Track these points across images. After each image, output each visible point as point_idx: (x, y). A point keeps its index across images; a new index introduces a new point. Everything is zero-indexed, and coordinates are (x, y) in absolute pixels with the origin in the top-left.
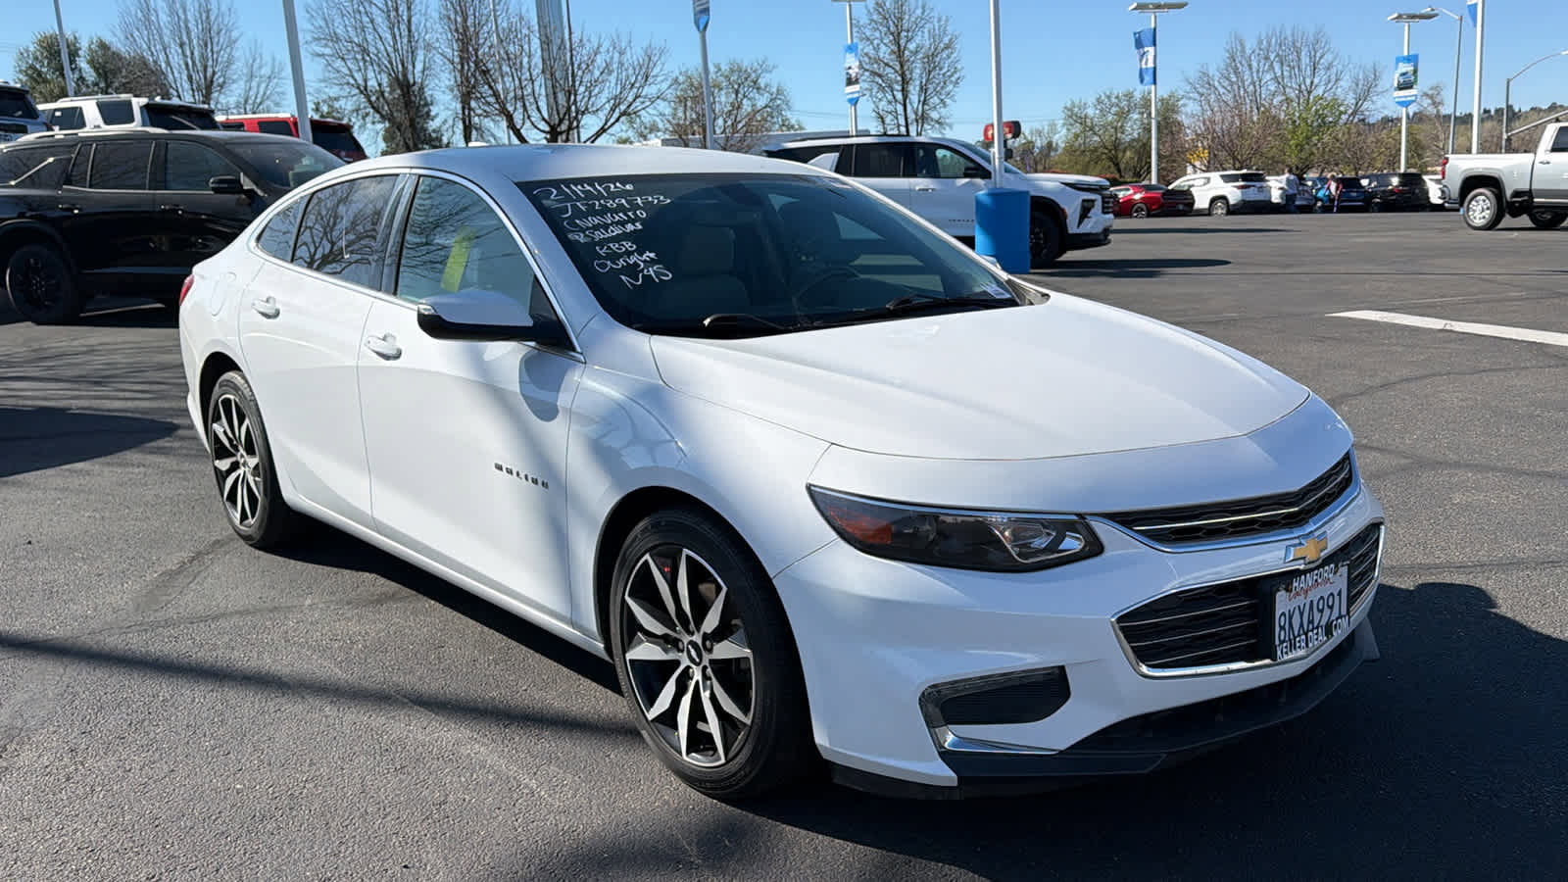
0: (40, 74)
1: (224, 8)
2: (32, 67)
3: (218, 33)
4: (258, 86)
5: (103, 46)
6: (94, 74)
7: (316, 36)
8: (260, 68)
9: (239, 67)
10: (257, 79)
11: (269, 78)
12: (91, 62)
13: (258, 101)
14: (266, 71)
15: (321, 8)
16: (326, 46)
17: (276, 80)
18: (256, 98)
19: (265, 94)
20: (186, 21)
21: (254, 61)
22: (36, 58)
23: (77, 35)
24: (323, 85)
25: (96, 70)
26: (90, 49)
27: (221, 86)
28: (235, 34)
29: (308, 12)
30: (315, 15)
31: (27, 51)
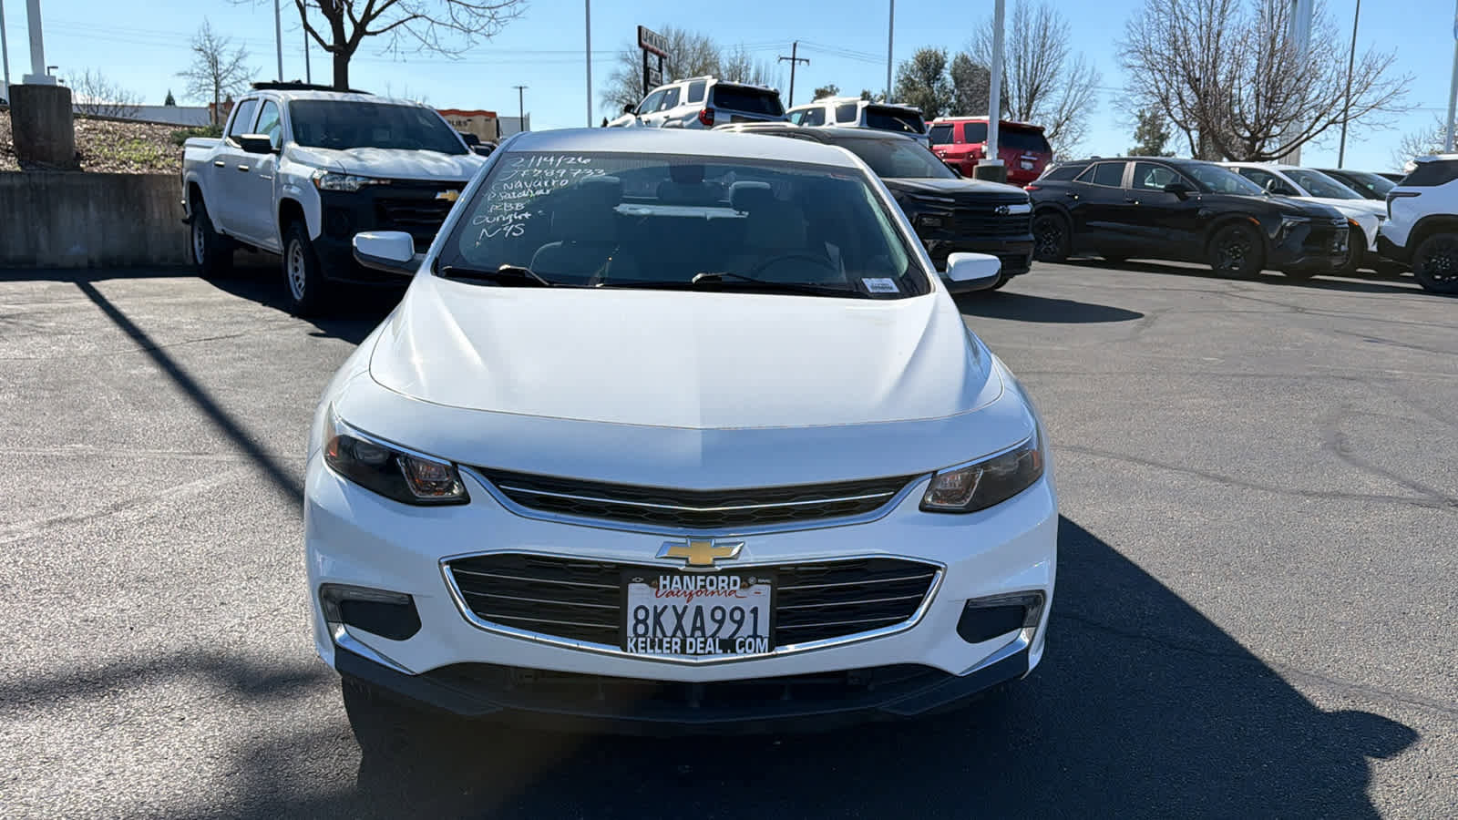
0: (913, 83)
1: (1059, 25)
2: (908, 78)
3: (1051, 48)
4: (1076, 95)
5: (965, 60)
6: (953, 84)
7: (1130, 49)
8: (1081, 78)
9: (1063, 78)
10: (1076, 88)
11: (1087, 86)
12: (954, 74)
13: (1073, 107)
14: (1085, 81)
15: (1141, 24)
16: (1137, 58)
17: (1092, 89)
18: (1072, 105)
19: (1080, 101)
20: (1026, 38)
21: (1076, 71)
22: (912, 71)
23: (946, 51)
24: (1129, 93)
25: (956, 79)
26: (955, 62)
27: (1044, 94)
28: (1065, 48)
29: (1128, 27)
30: (1134, 29)
31: (906, 64)
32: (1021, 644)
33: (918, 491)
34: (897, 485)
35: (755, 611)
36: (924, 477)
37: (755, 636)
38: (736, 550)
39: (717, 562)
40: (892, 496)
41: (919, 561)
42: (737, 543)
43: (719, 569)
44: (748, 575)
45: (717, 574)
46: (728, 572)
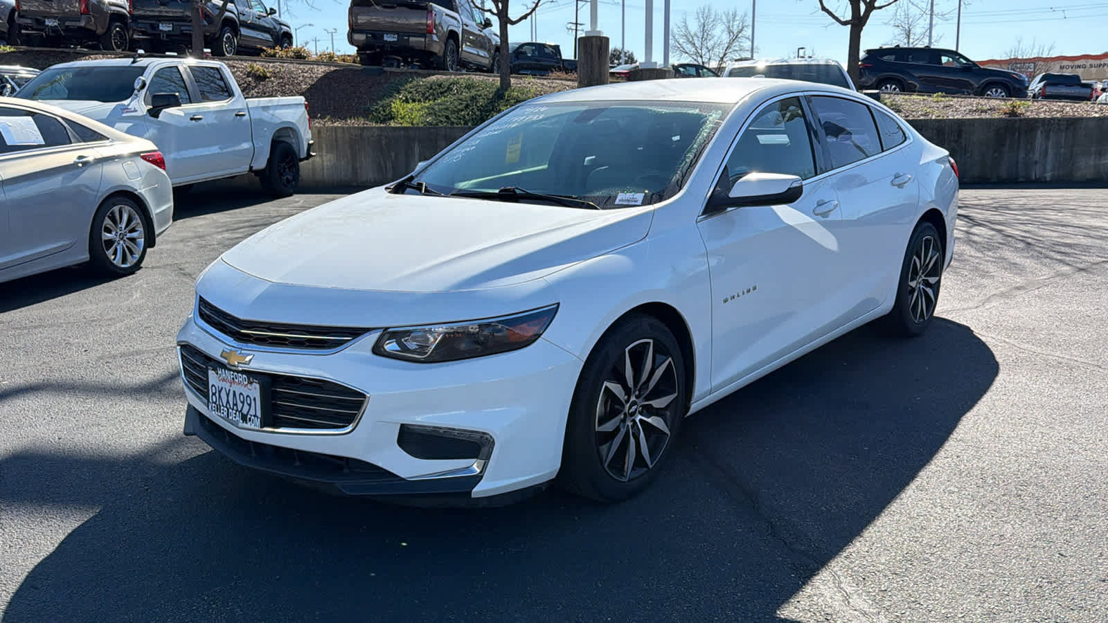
32: (473, 471)
33: (372, 338)
34: (356, 333)
35: (255, 399)
36: (378, 330)
37: (255, 416)
38: (248, 358)
39: (240, 365)
40: (350, 340)
41: (350, 387)
42: (249, 355)
43: (240, 369)
44: (252, 375)
45: (238, 372)
46: (244, 372)
